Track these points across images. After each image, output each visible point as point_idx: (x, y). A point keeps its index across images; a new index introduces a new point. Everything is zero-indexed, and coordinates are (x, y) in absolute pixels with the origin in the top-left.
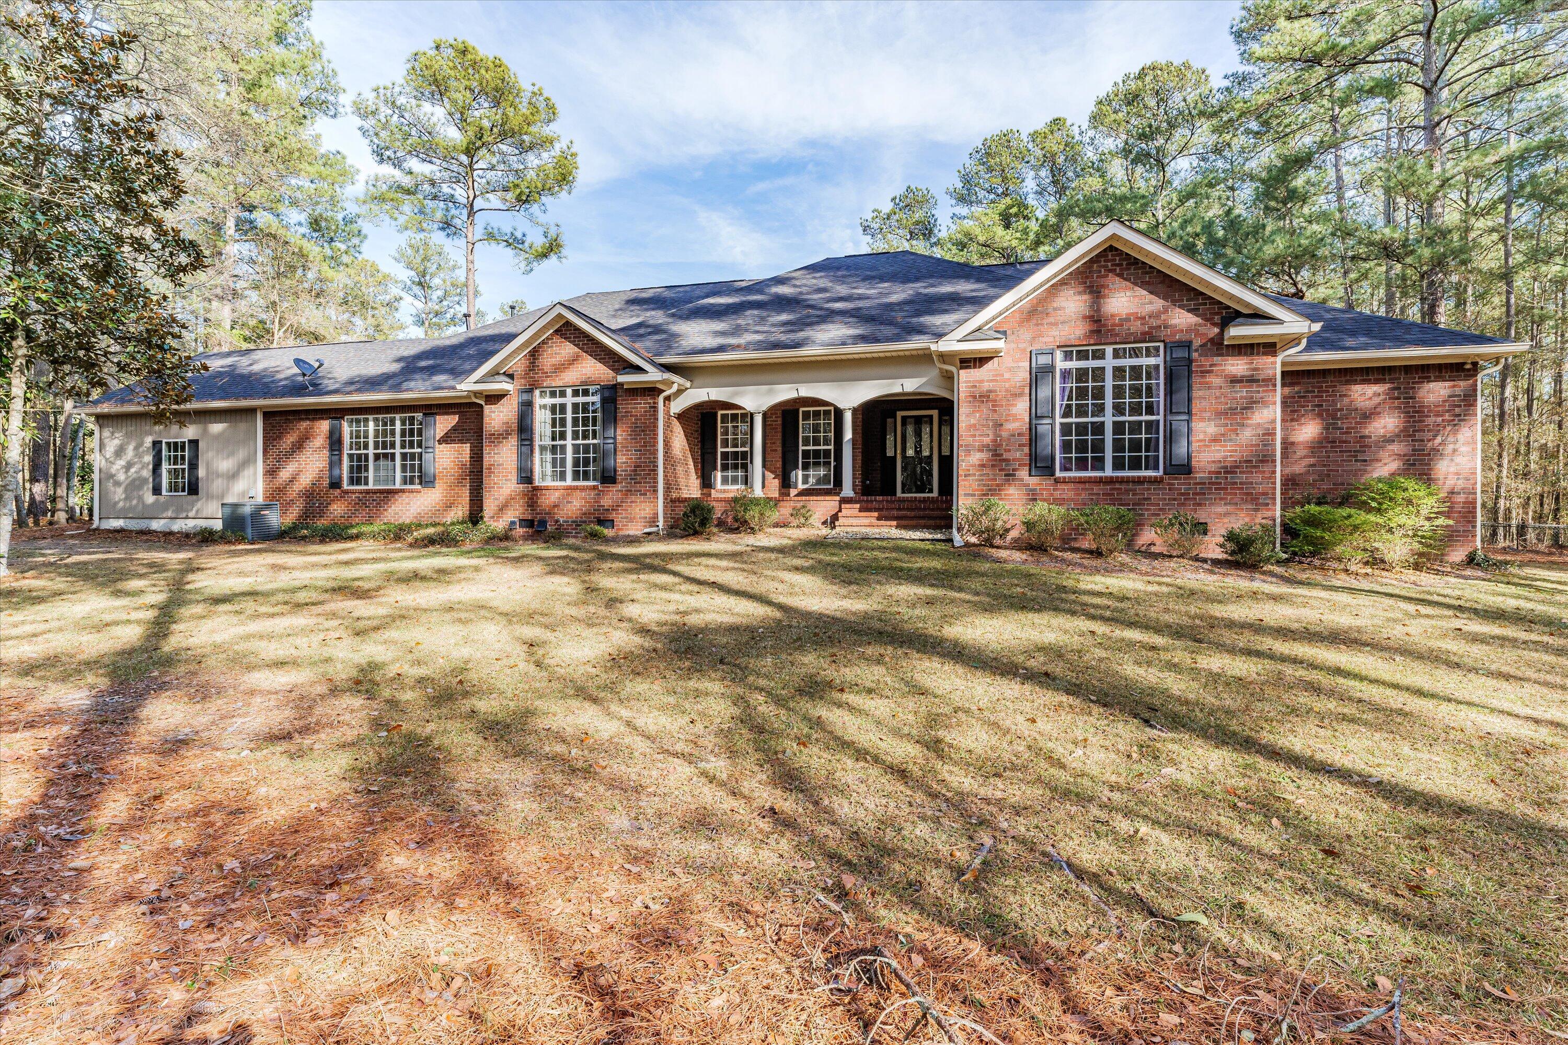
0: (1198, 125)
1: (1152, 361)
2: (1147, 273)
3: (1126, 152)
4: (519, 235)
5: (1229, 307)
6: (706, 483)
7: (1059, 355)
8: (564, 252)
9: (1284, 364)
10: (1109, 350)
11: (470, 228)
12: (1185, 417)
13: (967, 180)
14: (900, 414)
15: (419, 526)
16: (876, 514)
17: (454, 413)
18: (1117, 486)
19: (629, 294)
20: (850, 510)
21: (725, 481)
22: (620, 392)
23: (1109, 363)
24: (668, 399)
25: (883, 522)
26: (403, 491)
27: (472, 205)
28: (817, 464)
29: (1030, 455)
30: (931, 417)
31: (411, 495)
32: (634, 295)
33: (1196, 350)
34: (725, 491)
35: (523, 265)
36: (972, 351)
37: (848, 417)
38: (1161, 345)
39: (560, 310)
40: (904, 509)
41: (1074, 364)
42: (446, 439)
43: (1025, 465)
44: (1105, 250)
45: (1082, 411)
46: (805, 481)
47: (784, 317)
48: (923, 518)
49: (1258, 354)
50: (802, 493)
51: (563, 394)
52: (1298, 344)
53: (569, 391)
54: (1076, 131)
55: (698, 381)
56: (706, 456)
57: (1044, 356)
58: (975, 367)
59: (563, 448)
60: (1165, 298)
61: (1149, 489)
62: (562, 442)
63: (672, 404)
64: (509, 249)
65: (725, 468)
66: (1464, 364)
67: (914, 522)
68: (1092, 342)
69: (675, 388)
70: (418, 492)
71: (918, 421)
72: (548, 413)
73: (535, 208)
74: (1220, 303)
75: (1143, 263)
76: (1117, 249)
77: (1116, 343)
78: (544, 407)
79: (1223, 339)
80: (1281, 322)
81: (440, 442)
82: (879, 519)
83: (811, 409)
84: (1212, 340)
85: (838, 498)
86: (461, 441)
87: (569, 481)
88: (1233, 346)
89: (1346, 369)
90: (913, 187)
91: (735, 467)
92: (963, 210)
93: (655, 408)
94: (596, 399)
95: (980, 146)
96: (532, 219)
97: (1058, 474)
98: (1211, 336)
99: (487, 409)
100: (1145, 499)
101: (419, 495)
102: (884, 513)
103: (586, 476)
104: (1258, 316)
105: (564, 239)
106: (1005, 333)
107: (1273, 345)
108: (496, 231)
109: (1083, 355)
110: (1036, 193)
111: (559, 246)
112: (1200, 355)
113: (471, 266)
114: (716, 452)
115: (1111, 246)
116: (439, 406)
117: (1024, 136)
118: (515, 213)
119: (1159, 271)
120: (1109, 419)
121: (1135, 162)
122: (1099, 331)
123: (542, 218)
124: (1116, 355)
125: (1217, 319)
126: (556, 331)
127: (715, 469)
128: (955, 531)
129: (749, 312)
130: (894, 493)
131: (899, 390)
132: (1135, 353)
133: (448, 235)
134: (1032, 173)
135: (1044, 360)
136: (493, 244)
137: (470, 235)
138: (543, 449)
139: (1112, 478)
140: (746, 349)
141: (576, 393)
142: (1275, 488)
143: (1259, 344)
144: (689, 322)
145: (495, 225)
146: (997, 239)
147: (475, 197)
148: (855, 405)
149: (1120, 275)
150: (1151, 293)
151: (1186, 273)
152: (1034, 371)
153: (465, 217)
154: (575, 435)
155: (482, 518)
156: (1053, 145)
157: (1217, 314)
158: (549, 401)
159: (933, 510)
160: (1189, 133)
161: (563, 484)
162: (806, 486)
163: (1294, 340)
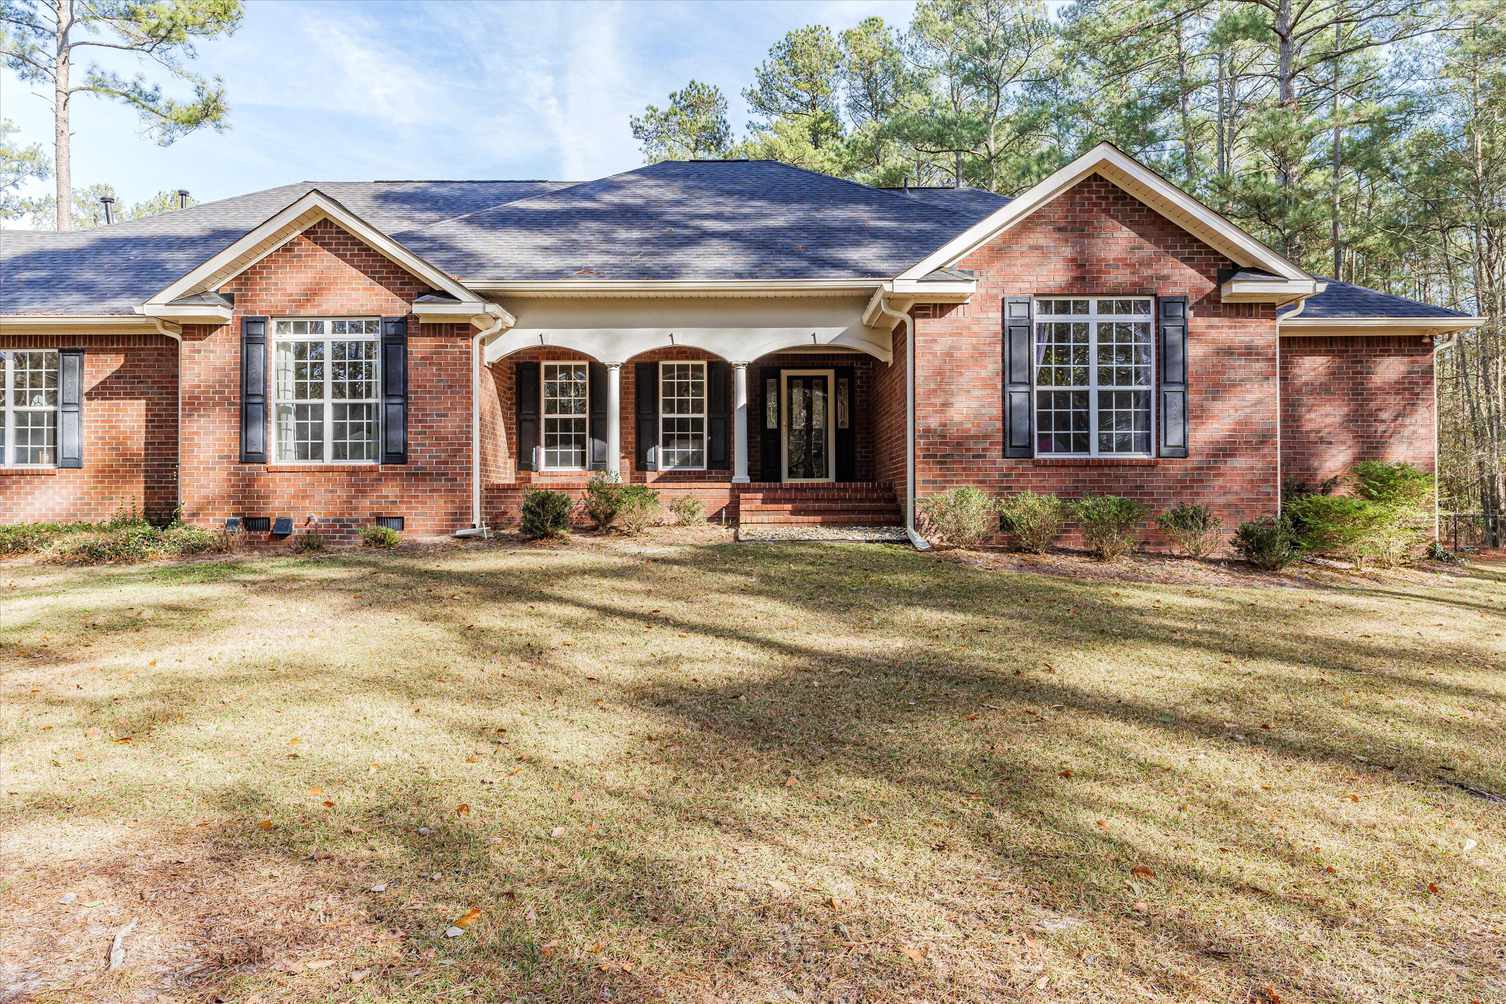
0: (1035, 46)
1: (1141, 318)
2: (1136, 211)
3: (952, 68)
4: (147, 87)
5: (1225, 259)
6: (524, 462)
7: (1035, 306)
8: (226, 119)
9: (1282, 329)
10: (1093, 302)
11: (63, 69)
12: (1180, 388)
13: (767, 83)
14: (785, 374)
15: (56, 530)
16: (789, 507)
17: (117, 351)
18: (1106, 471)
19: (375, 187)
20: (750, 503)
21: (551, 460)
22: (412, 328)
23: (1094, 318)
24: (482, 342)
25: (800, 518)
26: (22, 474)
27: (65, 34)
28: (683, 438)
29: (1004, 431)
30: (825, 379)
31: (36, 480)
32: (385, 188)
33: (1191, 308)
34: (552, 475)
35: (156, 133)
36: (932, 295)
37: (741, 377)
38: (1152, 300)
39: (314, 200)
40: (823, 500)
41: (1055, 318)
42: (102, 391)
43: (997, 443)
44: (1089, 179)
45: (1062, 376)
46: (666, 462)
47: (636, 234)
48: (852, 511)
49: (1257, 317)
50: (665, 478)
51: (317, 328)
52: (1296, 307)
53: (328, 324)
54: (894, 35)
55: (527, 317)
56: (525, 424)
57: (1019, 306)
58: (935, 316)
59: (318, 411)
60: (1157, 243)
61: (1141, 475)
62: (316, 401)
63: (487, 349)
64: (131, 107)
65: (551, 442)
66: (1422, 337)
67: (843, 517)
68: (1075, 291)
69: (499, 325)
70: (52, 475)
71: (808, 383)
72: (291, 356)
73: (177, 51)
74: (1216, 253)
75: (1132, 198)
76: (1102, 179)
77: (1102, 294)
78: (284, 346)
79: (1220, 296)
80: (1285, 280)
81: (90, 396)
82: (793, 513)
83: (676, 363)
84: (1208, 297)
85: (728, 485)
86: (131, 395)
87: (328, 459)
88: (1231, 305)
89: (1310, 338)
90: (698, 83)
91: (566, 441)
92: (760, 119)
93: (468, 354)
94: (375, 337)
95: (783, 41)
96: (170, 64)
97: (1038, 456)
98: (1207, 291)
99: (185, 347)
100: (1137, 487)
101: (50, 480)
102: (799, 505)
103: (357, 451)
104: (1258, 270)
105: (229, 99)
106: (971, 273)
107: (1272, 306)
108: (108, 79)
109: (1063, 308)
110: (849, 106)
111: (218, 109)
112: (1196, 315)
113: (63, 127)
114: (539, 419)
115: (1095, 174)
116: (89, 339)
117: (834, 35)
118: (144, 55)
119: (1150, 210)
120: (1094, 388)
121: (967, 81)
122: (1084, 278)
123: (188, 66)
124: (1104, 308)
125: (1213, 272)
126: (307, 234)
127: (538, 443)
128: (910, 528)
129: (584, 224)
130: (778, 479)
131: (809, 341)
132: (1125, 308)
133: (23, 76)
134: (844, 83)
135: (1019, 311)
136: (104, 98)
137: (62, 80)
138: (283, 410)
139: (1100, 461)
140: (600, 275)
141: (339, 327)
142: (1276, 475)
143: (1257, 304)
144: (498, 234)
145: (109, 69)
146: (807, 159)
147: (72, 21)
148: (751, 359)
149: (1106, 211)
150: (1141, 235)
151: (1183, 213)
152: (1007, 324)
153: (53, 51)
154: (338, 391)
155: (176, 515)
156: (871, 49)
157: (1213, 266)
158: (292, 337)
159: (861, 500)
160: (1023, 54)
161: (317, 463)
162: (668, 468)
163: (1291, 303)
